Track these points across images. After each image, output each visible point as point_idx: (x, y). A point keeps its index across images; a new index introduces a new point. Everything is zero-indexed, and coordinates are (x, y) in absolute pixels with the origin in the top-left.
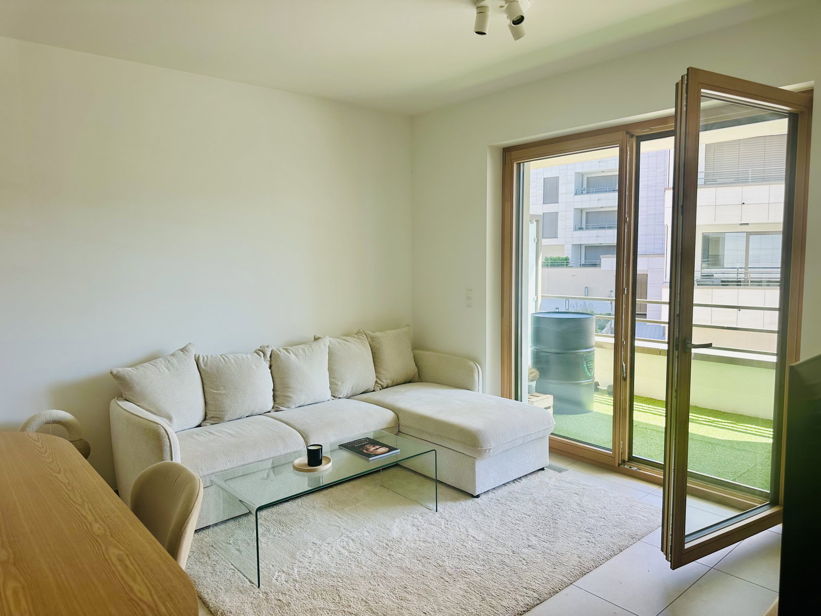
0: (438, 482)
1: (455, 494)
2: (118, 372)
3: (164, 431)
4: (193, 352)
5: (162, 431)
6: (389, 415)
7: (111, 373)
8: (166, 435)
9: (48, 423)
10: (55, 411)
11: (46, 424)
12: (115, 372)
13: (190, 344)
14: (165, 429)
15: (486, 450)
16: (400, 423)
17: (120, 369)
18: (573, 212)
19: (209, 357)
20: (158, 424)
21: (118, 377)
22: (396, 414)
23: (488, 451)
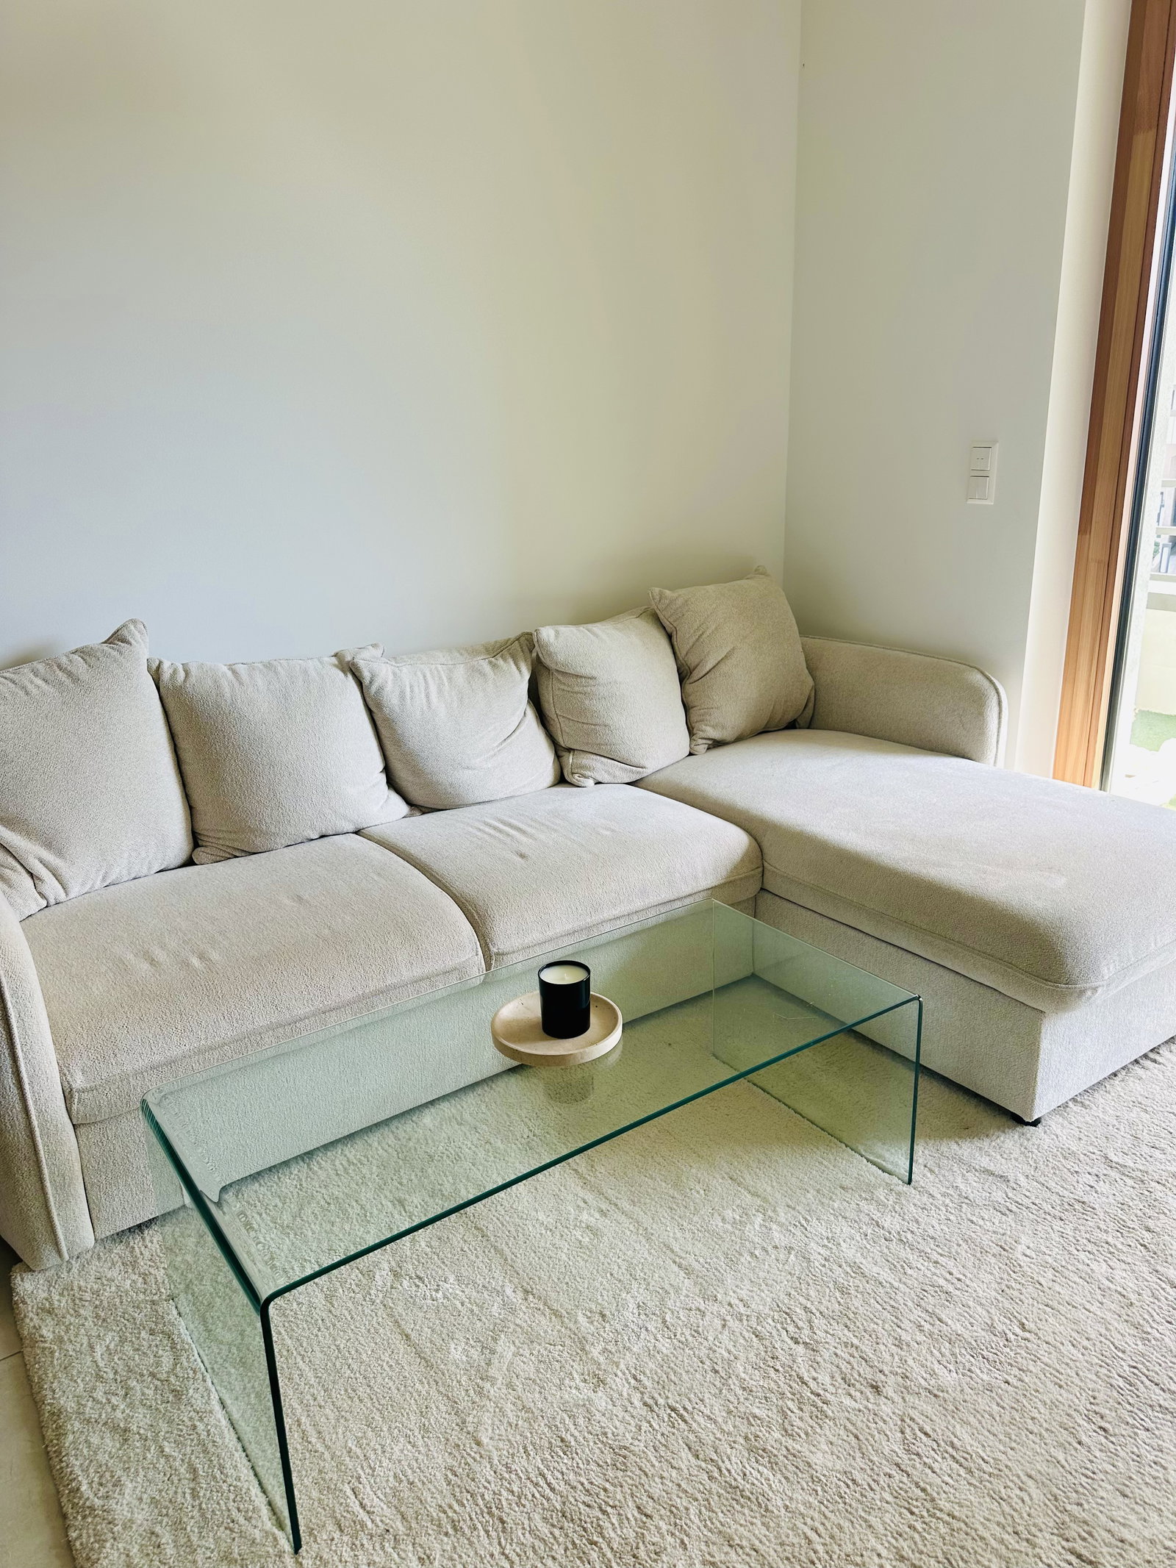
0: (921, 1070)
1: (971, 1111)
4: (143, 650)
6: (734, 841)
13: (134, 622)
15: (1082, 992)
16: (766, 864)
19: (194, 671)
22: (756, 840)
23: (1089, 993)
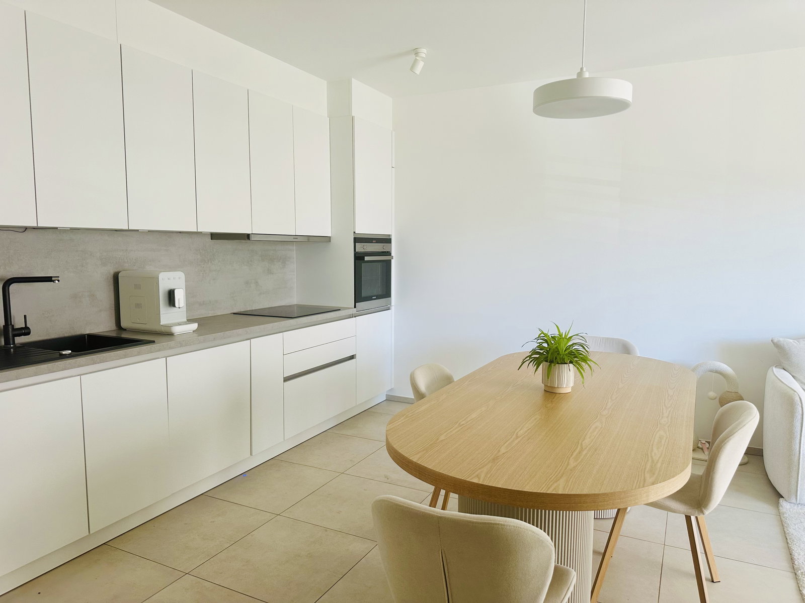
2: (779, 341)
3: (799, 399)
5: (796, 399)
7: (772, 341)
8: (800, 404)
9: (711, 371)
10: (719, 363)
11: (710, 371)
12: (775, 341)
14: (800, 398)
17: (781, 339)
20: (795, 392)
21: (777, 345)
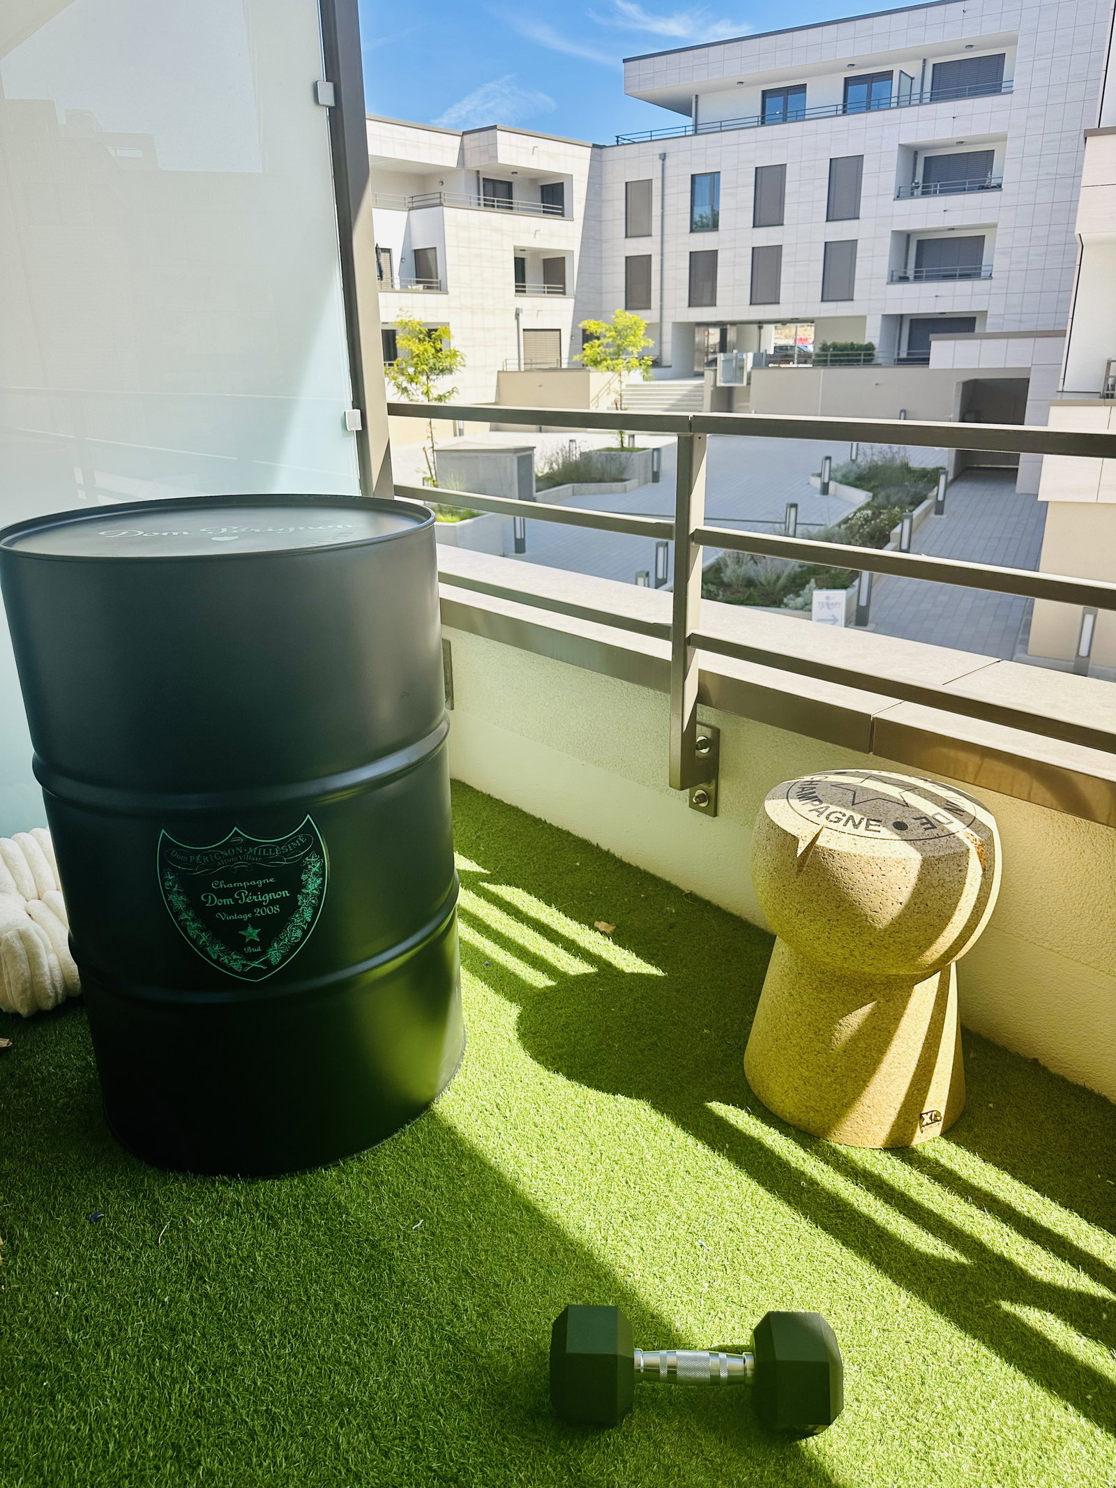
18: (889, 240)
